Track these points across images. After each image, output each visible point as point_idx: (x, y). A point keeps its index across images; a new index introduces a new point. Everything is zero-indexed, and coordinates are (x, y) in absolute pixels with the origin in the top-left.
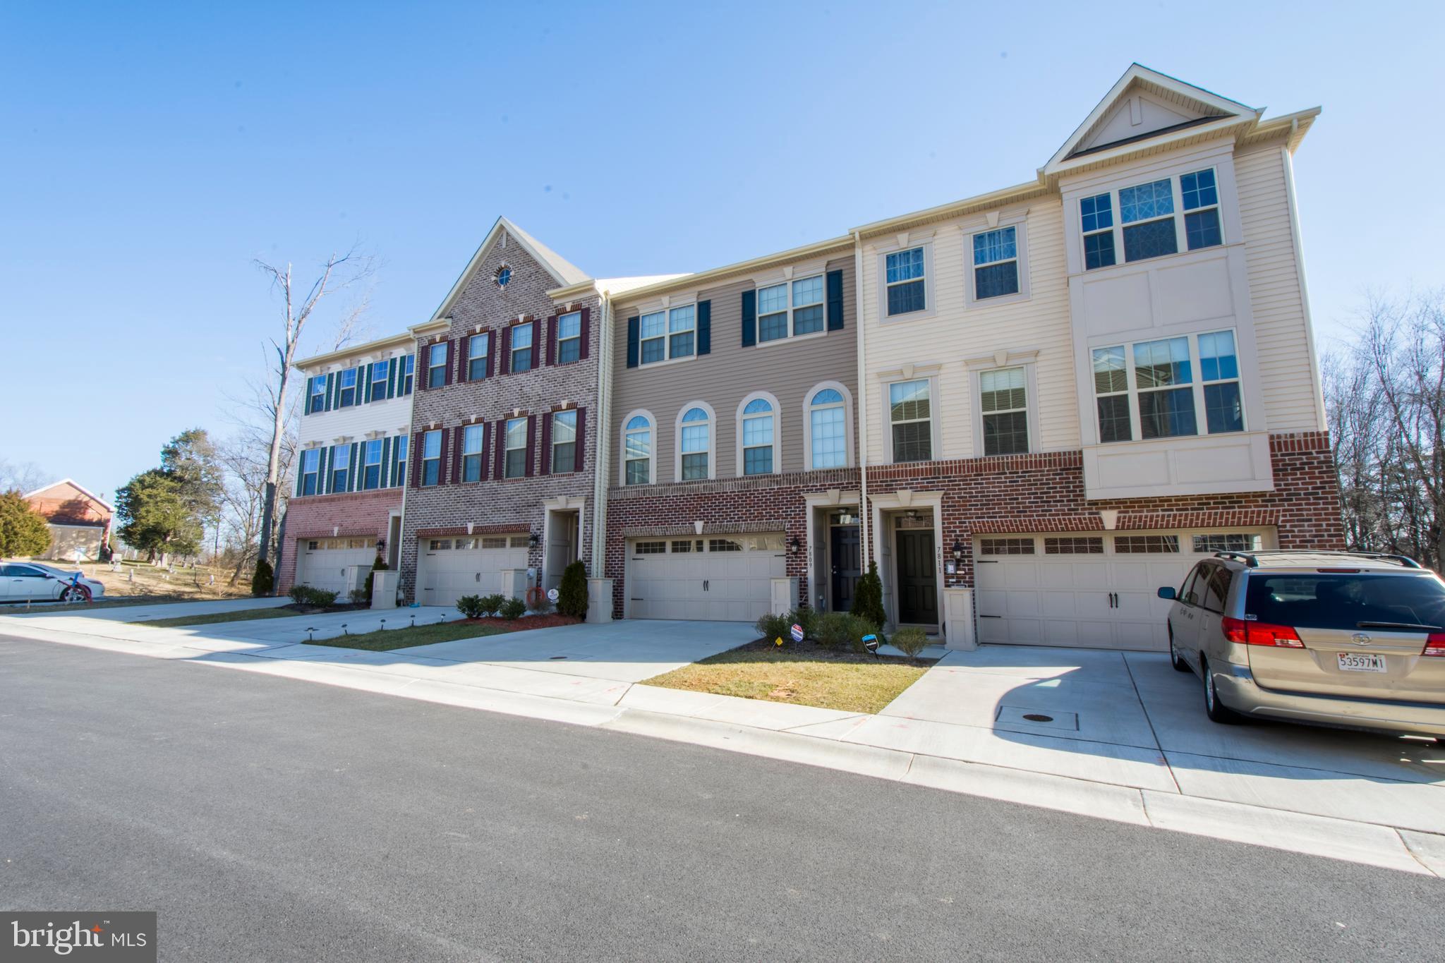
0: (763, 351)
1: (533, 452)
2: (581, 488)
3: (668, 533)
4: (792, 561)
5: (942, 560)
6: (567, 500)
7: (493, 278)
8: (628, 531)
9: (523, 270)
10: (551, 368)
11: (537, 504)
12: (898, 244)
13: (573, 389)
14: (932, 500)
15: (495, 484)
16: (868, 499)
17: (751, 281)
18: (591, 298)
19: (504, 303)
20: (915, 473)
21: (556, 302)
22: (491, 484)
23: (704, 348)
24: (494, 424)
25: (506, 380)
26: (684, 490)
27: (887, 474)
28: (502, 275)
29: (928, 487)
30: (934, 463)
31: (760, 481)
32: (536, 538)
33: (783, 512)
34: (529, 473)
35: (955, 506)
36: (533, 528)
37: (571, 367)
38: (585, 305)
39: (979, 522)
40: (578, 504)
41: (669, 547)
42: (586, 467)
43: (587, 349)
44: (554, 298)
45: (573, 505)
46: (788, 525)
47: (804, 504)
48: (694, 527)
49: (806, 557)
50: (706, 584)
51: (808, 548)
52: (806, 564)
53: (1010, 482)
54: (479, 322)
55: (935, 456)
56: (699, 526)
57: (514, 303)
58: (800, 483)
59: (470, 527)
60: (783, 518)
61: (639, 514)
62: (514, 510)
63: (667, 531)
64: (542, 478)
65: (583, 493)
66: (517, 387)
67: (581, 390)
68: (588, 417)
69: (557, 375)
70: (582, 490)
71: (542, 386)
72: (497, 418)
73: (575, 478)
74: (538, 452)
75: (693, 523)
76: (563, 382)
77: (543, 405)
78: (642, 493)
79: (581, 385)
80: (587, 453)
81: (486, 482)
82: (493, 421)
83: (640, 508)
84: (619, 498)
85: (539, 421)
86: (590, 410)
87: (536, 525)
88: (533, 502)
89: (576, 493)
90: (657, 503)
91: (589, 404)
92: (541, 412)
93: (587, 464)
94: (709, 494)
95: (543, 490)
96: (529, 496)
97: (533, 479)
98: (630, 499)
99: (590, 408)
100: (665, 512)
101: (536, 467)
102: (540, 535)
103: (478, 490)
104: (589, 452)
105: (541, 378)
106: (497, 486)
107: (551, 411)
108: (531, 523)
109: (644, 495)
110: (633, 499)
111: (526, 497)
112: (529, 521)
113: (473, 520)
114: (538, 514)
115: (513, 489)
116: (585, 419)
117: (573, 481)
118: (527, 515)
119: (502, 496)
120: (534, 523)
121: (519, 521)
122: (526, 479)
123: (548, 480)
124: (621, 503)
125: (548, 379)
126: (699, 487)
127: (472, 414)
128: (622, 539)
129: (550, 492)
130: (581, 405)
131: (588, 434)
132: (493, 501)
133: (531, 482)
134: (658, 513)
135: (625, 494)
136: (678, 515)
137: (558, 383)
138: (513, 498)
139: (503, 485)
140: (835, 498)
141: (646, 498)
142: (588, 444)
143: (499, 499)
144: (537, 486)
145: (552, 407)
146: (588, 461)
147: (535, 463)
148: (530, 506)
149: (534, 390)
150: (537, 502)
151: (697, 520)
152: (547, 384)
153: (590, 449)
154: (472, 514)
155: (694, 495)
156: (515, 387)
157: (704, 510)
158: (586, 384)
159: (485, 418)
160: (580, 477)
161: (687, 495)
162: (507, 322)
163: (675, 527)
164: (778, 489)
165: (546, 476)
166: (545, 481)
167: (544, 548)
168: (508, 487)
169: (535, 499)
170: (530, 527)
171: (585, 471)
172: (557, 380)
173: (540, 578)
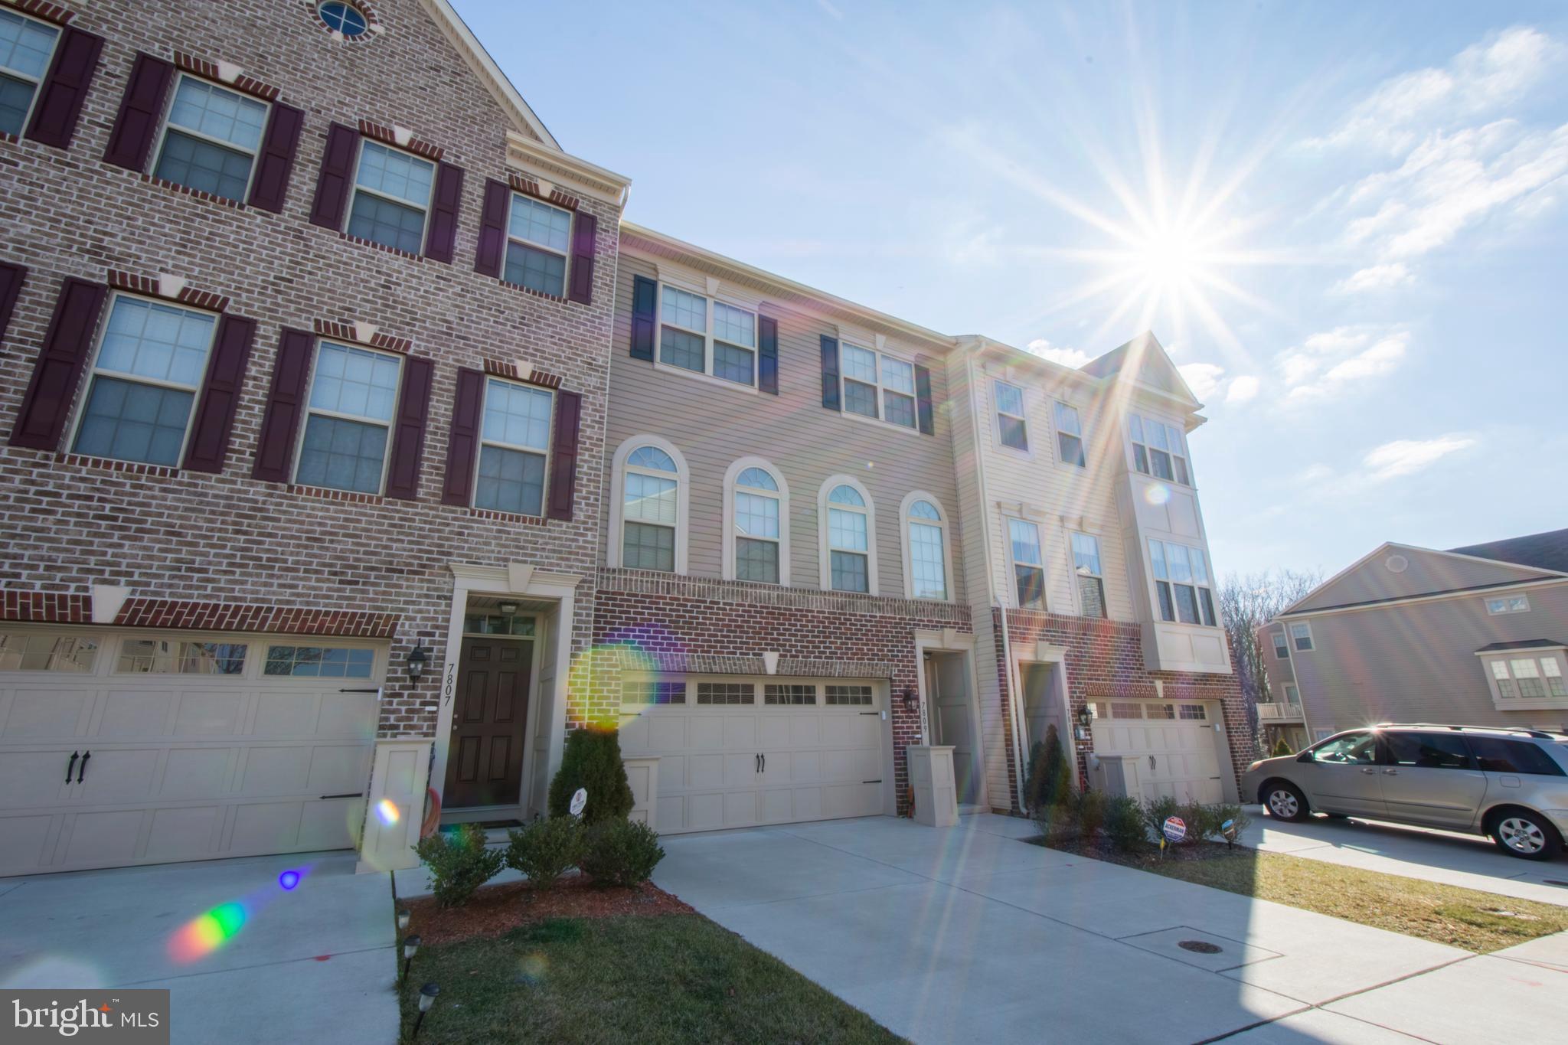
0: (851, 424)
2: (564, 553)
3: (715, 668)
4: (902, 722)
5: (1071, 724)
6: (532, 576)
11: (428, 569)
12: (1006, 375)
13: (549, 348)
15: (257, 490)
16: (1010, 648)
18: (601, 203)
19: (343, 72)
21: (510, 162)
22: (233, 484)
23: (770, 383)
24: (267, 332)
26: (744, 596)
27: (1020, 620)
29: (1052, 640)
31: (858, 601)
32: (421, 657)
33: (889, 651)
34: (403, 484)
35: (1073, 665)
37: (543, 302)
38: (585, 208)
40: (562, 590)
41: (692, 692)
42: (579, 514)
43: (588, 289)
44: (509, 150)
46: (895, 671)
47: (911, 643)
48: (763, 662)
49: (919, 717)
50: (760, 760)
51: (922, 704)
52: (918, 727)
53: (1104, 645)
54: (233, 59)
55: (1050, 606)
56: (771, 659)
58: (906, 613)
59: (108, 600)
60: (889, 660)
61: (657, 626)
62: (335, 574)
63: (715, 664)
64: (444, 510)
65: (571, 567)
66: (372, 277)
67: (570, 359)
68: (587, 416)
69: (505, 301)
70: (568, 559)
71: (457, 306)
72: (283, 320)
73: (549, 531)
74: (435, 448)
75: (761, 655)
76: (521, 323)
77: (457, 348)
78: (663, 588)
79: (571, 348)
80: (582, 485)
81: (214, 476)
82: (264, 323)
83: (658, 615)
84: (610, 589)
85: (444, 379)
86: (592, 404)
87: (418, 621)
88: (411, 565)
89: (551, 564)
90: (692, 612)
91: (590, 392)
92: (451, 362)
93: (581, 510)
94: (785, 609)
95: (448, 539)
96: (395, 545)
97: (416, 507)
98: (637, 595)
99: (591, 400)
100: (709, 630)
101: (427, 480)
102: (431, 650)
103: (164, 490)
104: (586, 486)
105: (458, 289)
106: (261, 498)
107: (482, 368)
108: (398, 617)
109: (668, 593)
110: (643, 596)
111: (386, 547)
112: (393, 609)
113: (123, 579)
114: (427, 596)
115: (332, 519)
116: (576, 418)
117: (543, 537)
118: (384, 593)
119: (285, 529)
120: (407, 618)
121: (348, 606)
122: (390, 503)
123: (463, 520)
124: (615, 599)
125: (476, 300)
126: (769, 595)
127: (162, 270)
128: (618, 673)
129: (470, 549)
130: (570, 386)
131: (587, 449)
132: (242, 537)
133: (407, 513)
134: (696, 629)
135: (625, 584)
136: (734, 637)
137: (507, 320)
138: (332, 541)
139: (292, 498)
140: (949, 640)
141: (671, 599)
142: (585, 469)
143: (270, 535)
144: (428, 526)
145: (486, 361)
146: (583, 502)
147: (425, 469)
148: (401, 571)
149: (429, 305)
150: (424, 566)
151: (766, 650)
152: (473, 310)
153: (589, 480)
154: (124, 562)
155: (761, 607)
156: (363, 274)
157: (778, 634)
158: (585, 351)
159: (231, 303)
160: (565, 533)
161: (750, 606)
162: (351, 117)
163: (729, 659)
164: (881, 617)
165: (459, 509)
166: (455, 519)
167: (445, 684)
168: (313, 509)
169: (420, 558)
170: (394, 625)
171: (576, 521)
172: (503, 313)
173: (431, 761)
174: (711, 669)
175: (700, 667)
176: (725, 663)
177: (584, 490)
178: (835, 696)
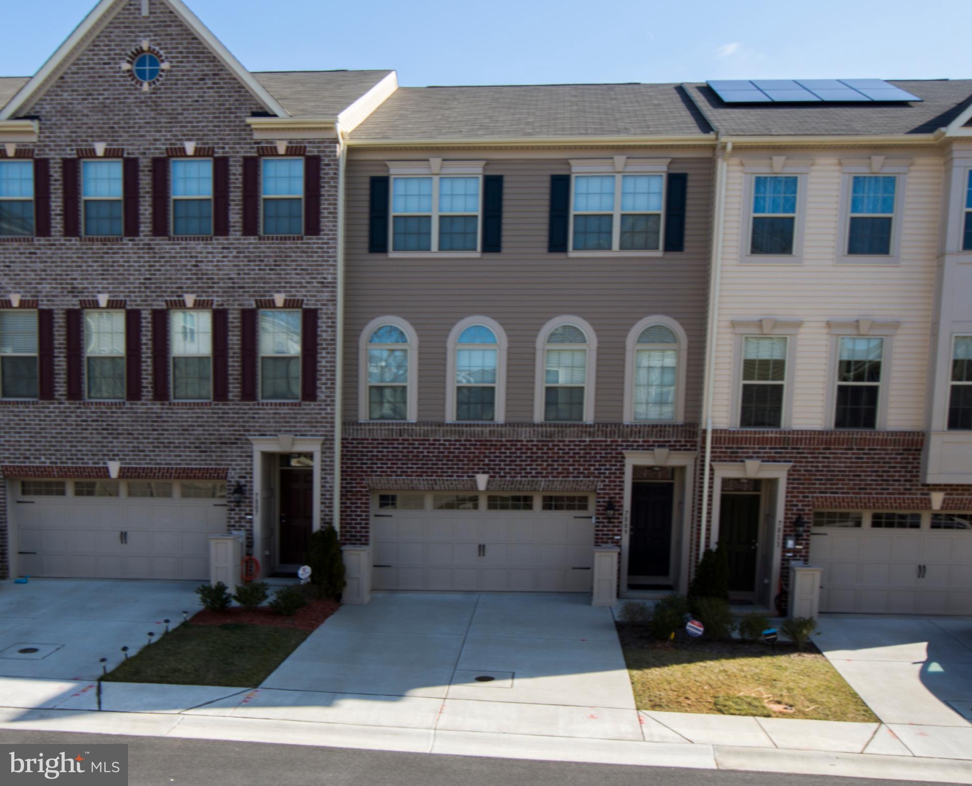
0: (577, 262)
1: (225, 366)
2: (313, 423)
3: (437, 488)
4: (604, 526)
6: (294, 440)
7: (126, 66)
8: (372, 480)
9: (189, 66)
10: (252, 239)
11: (240, 441)
12: (772, 166)
13: (295, 279)
14: (779, 472)
15: (157, 407)
16: (711, 466)
17: (566, 163)
18: (322, 141)
19: (153, 114)
20: (763, 441)
21: (257, 136)
22: (147, 405)
23: (492, 243)
24: (146, 315)
25: (163, 245)
26: (461, 433)
27: (734, 440)
28: (141, 63)
29: (774, 457)
31: (567, 431)
32: (240, 490)
33: (596, 469)
34: (221, 394)
35: (799, 479)
36: (234, 476)
37: (289, 244)
38: (312, 151)
39: (822, 498)
40: (314, 446)
41: (429, 503)
42: (321, 396)
43: (318, 222)
44: (256, 129)
45: (301, 448)
46: (600, 485)
47: (621, 461)
48: (475, 482)
49: (620, 523)
50: (481, 549)
51: (624, 513)
52: (621, 531)
53: (857, 458)
54: (101, 139)
55: (784, 424)
56: (482, 480)
57: (173, 119)
58: (619, 437)
59: (114, 468)
60: (595, 477)
61: (392, 460)
62: (196, 447)
63: (436, 484)
64: (244, 405)
65: (318, 431)
66: (188, 261)
67: (308, 283)
68: (322, 324)
69: (264, 252)
70: (316, 427)
71: (236, 266)
72: (151, 305)
73: (304, 409)
74: (234, 365)
75: (473, 476)
76: (276, 265)
77: (239, 296)
78: (396, 432)
79: (309, 274)
80: (323, 375)
81: (139, 402)
82: (144, 309)
83: (393, 452)
84: (359, 437)
85: (234, 319)
86: (326, 314)
87: (238, 471)
88: (230, 439)
89: (306, 431)
90: (418, 448)
91: (323, 305)
92: (237, 307)
93: (322, 392)
94: (496, 441)
95: (248, 422)
96: (222, 429)
97: (228, 405)
98: (377, 440)
99: (325, 311)
100: (432, 460)
101: (233, 388)
102: (245, 486)
103: (123, 413)
104: (325, 375)
105: (234, 254)
106: (159, 411)
107: (254, 306)
108: (228, 469)
109: (401, 436)
110: (382, 440)
111: (218, 430)
112: (226, 465)
113: (117, 458)
114: (241, 456)
115: (191, 417)
116: (315, 327)
117: (300, 414)
118: (220, 456)
119: (172, 426)
120: (234, 469)
121: (206, 464)
122: (216, 405)
123: (255, 409)
124: (363, 443)
125: (246, 257)
126: (482, 431)
127: (99, 292)
128: (367, 492)
129: (260, 426)
130: (310, 304)
131: (324, 349)
132: (155, 432)
133: (224, 409)
134: (422, 460)
135: (369, 433)
136: (452, 464)
137: (266, 265)
138: (193, 430)
139: (172, 409)
140: (659, 458)
141: (403, 440)
142: (324, 364)
143: (166, 430)
144: (236, 416)
145: (256, 301)
146: (323, 386)
147: (231, 381)
148: (226, 443)
149: (219, 270)
150: (237, 439)
151: (478, 473)
152: (245, 265)
153: (327, 371)
154: (115, 449)
155: (476, 441)
156: (184, 261)
157: (490, 461)
158: (318, 274)
159: (128, 303)
160: (313, 409)
161: (466, 441)
162: (161, 149)
163: (447, 480)
164: (591, 441)
165: (251, 403)
166: (250, 409)
167: (254, 504)
168: (182, 413)
169: (234, 435)
170: (227, 473)
171: (320, 401)
172: (262, 261)
173: (250, 544)
174: (433, 488)
175: (424, 487)
176: (444, 484)
177: (324, 378)
178: (551, 503)
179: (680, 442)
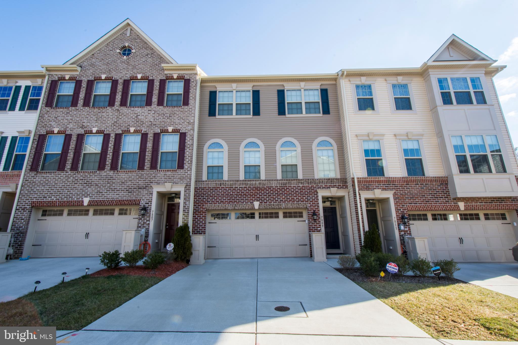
0: (290, 119)
1: (145, 155)
2: (181, 179)
3: (237, 208)
4: (312, 224)
5: (397, 223)
6: (172, 185)
7: (118, 51)
8: (208, 205)
9: (142, 51)
10: (161, 107)
11: (147, 187)
12: (361, 81)
13: (177, 121)
14: (389, 195)
15: (111, 173)
16: (359, 193)
17: (283, 86)
18: (191, 74)
19: (126, 66)
20: (379, 182)
21: (166, 72)
22: (107, 172)
23: (257, 112)
24: (113, 136)
25: (124, 110)
26: (247, 184)
27: (366, 182)
28: (125, 50)
29: (386, 188)
30: (386, 178)
31: (292, 182)
32: (145, 209)
33: (306, 198)
34: (141, 167)
35: (399, 198)
36: (143, 203)
37: (176, 109)
38: (187, 77)
39: (411, 206)
40: (180, 188)
41: (233, 216)
42: (186, 167)
43: (188, 101)
44: (166, 69)
45: (175, 189)
46: (309, 205)
47: (317, 195)
48: (254, 205)
49: (320, 222)
50: (257, 237)
51: (321, 217)
52: (320, 226)
53: (421, 188)
54: (104, 73)
55: (386, 175)
56: (256, 204)
57: (134, 67)
58: (314, 184)
59: (86, 201)
60: (306, 202)
61: (217, 196)
62: (127, 190)
63: (236, 206)
64: (151, 171)
65: (183, 182)
66: (133, 115)
67: (183, 123)
68: (188, 138)
69: (165, 112)
70: (183, 180)
71: (153, 117)
72: (115, 132)
73: (178, 173)
74: (148, 155)
75: (253, 203)
76: (169, 117)
77: (153, 128)
78: (219, 185)
79: (183, 120)
80: (187, 158)
81: (103, 171)
82: (112, 134)
83: (217, 193)
84: (202, 187)
85: (150, 137)
86: (189, 134)
87: (145, 200)
88: (143, 186)
89: (178, 182)
90: (229, 191)
91: (189, 131)
92: (152, 132)
93: (186, 165)
94: (262, 187)
95: (152, 179)
96: (140, 182)
97: (144, 171)
98: (211, 188)
99: (189, 133)
100: (234, 196)
101: (147, 164)
102: (148, 207)
103: (95, 176)
104: (188, 158)
105: (153, 112)
106: (112, 175)
107: (160, 132)
108: (140, 200)
109: (220, 186)
110: (212, 188)
111: (138, 183)
112: (139, 198)
113: (88, 196)
114: (147, 194)
115: (126, 177)
116: (185, 139)
117: (176, 175)
118: (138, 194)
119: (117, 181)
120: (143, 200)
121: (130, 198)
122: (138, 171)
123: (155, 173)
124: (204, 190)
125: (158, 114)
126: (256, 183)
127: (93, 127)
128: (205, 211)
129: (157, 180)
130: (183, 131)
131: (188, 148)
132: (109, 184)
133: (142, 173)
134: (230, 196)
135: (207, 185)
136: (243, 198)
137: (166, 117)
138: (126, 183)
139: (118, 174)
140: (334, 192)
141: (221, 188)
142: (188, 154)
143: (114, 183)
144: (147, 176)
145: (160, 130)
146: (187, 163)
147: (146, 161)
148: (141, 188)
149: (146, 118)
150: (146, 186)
151: (255, 201)
152: (157, 117)
153: (189, 157)
154: (89, 192)
155: (253, 187)
156: (132, 115)
157: (259, 196)
158: (187, 120)
159: (105, 131)
160: (182, 173)
161: (248, 187)
162: (127, 77)
163: (241, 205)
164: (302, 186)
165: (154, 170)
166: (153, 173)
167: (151, 216)
168: (122, 175)
169: (145, 184)
170: (140, 202)
171: (185, 169)
172: (164, 115)
173: (147, 236)
174: (235, 208)
175: (231, 208)
176: (240, 206)
177: (187, 160)
178: (286, 215)
179: (340, 185)
